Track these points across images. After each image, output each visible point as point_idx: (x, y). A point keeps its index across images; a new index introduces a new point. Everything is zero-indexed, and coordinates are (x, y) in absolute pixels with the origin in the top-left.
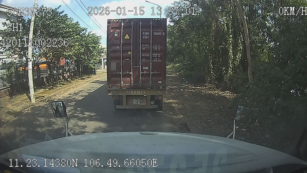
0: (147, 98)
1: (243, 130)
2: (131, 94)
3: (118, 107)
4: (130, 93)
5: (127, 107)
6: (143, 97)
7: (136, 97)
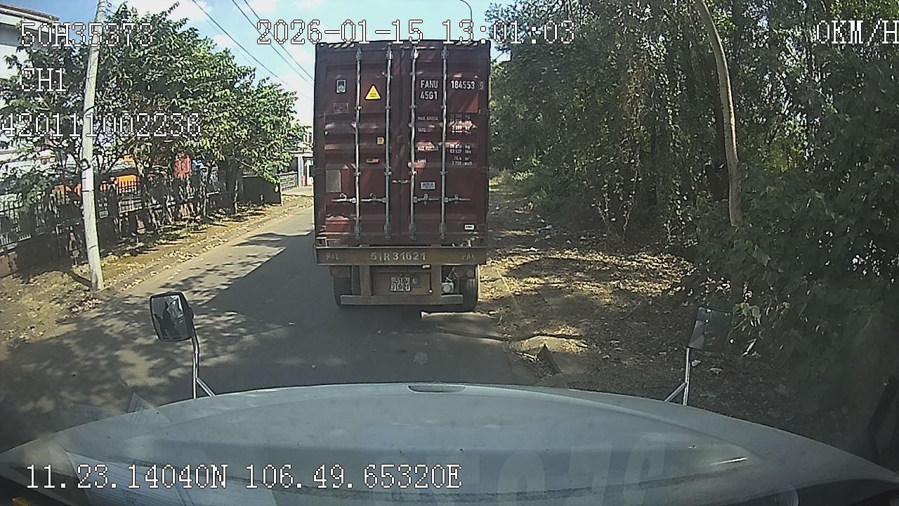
0: (430, 274)
1: (712, 371)
2: (383, 261)
3: (347, 299)
4: (383, 259)
5: (374, 301)
6: (418, 271)
7: (401, 270)
